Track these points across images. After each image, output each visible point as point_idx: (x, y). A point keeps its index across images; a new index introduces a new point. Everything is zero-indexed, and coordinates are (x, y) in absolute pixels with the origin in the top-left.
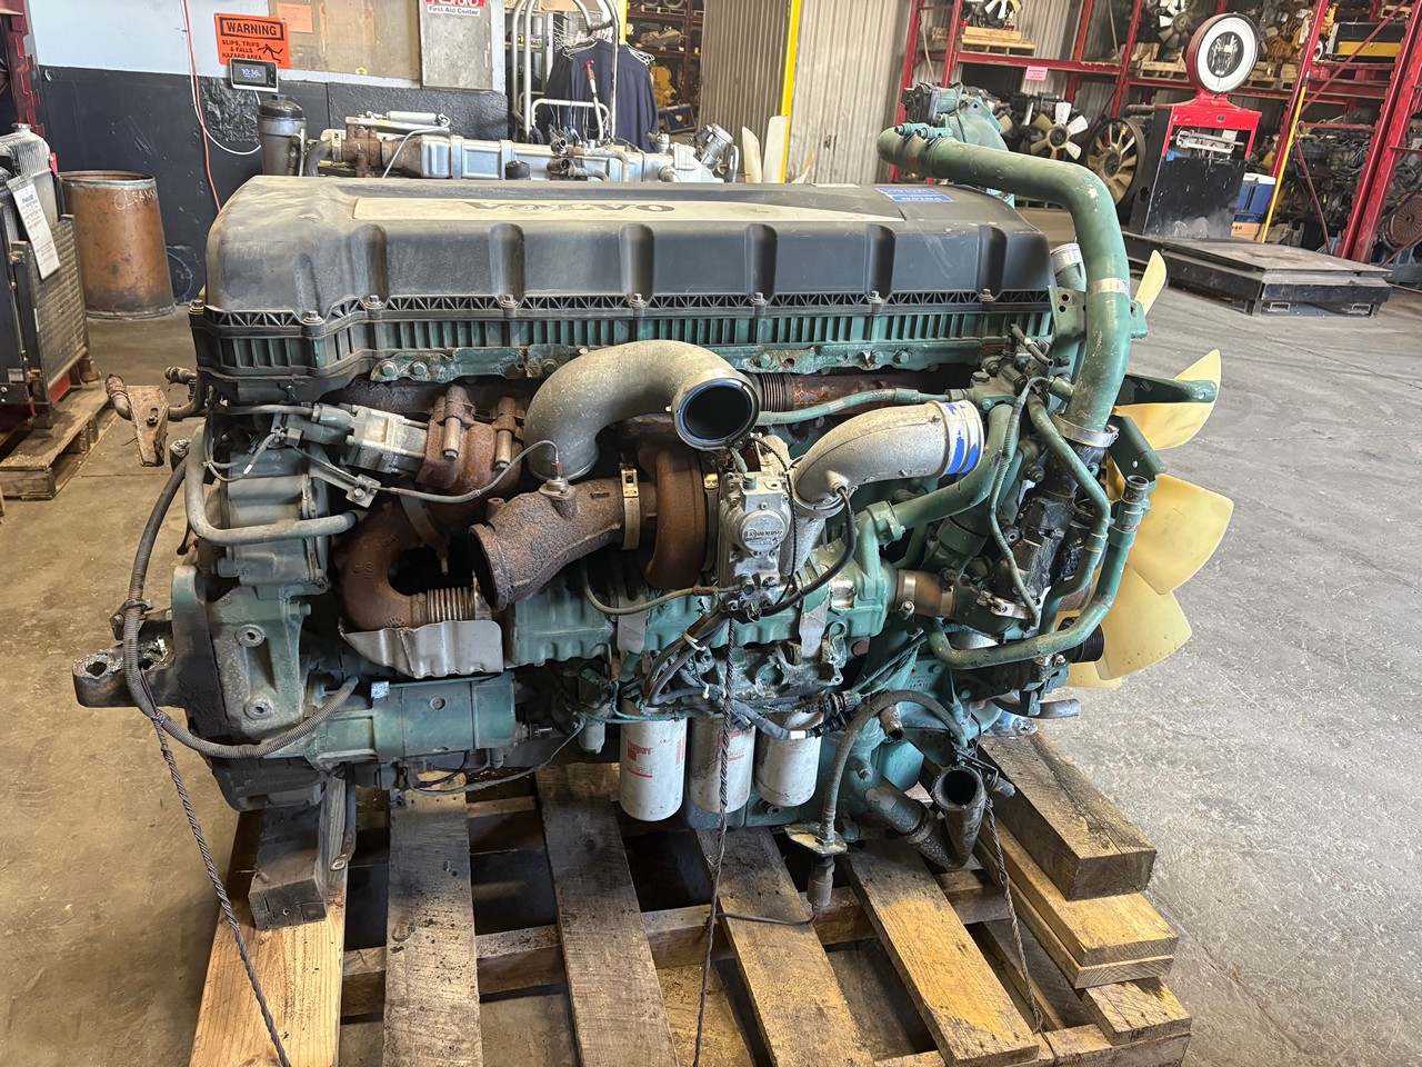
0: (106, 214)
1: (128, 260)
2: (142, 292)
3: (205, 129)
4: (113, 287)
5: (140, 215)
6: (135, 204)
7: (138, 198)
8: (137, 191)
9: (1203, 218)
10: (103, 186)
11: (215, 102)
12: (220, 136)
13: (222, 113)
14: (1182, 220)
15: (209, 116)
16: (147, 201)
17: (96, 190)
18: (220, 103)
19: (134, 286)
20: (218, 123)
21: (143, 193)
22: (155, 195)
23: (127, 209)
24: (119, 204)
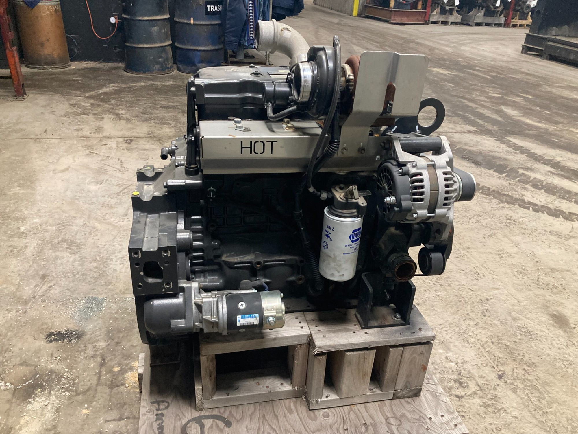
0: (37, 17)
1: (48, 40)
2: (55, 56)
4: (42, 53)
5: (54, 18)
6: (51, 12)
7: (52, 9)
8: (52, 6)
9: (566, 27)
14: (556, 27)
16: (56, 11)
19: (52, 54)
21: (55, 7)
22: (60, 8)
23: (47, 15)
24: (43, 12)
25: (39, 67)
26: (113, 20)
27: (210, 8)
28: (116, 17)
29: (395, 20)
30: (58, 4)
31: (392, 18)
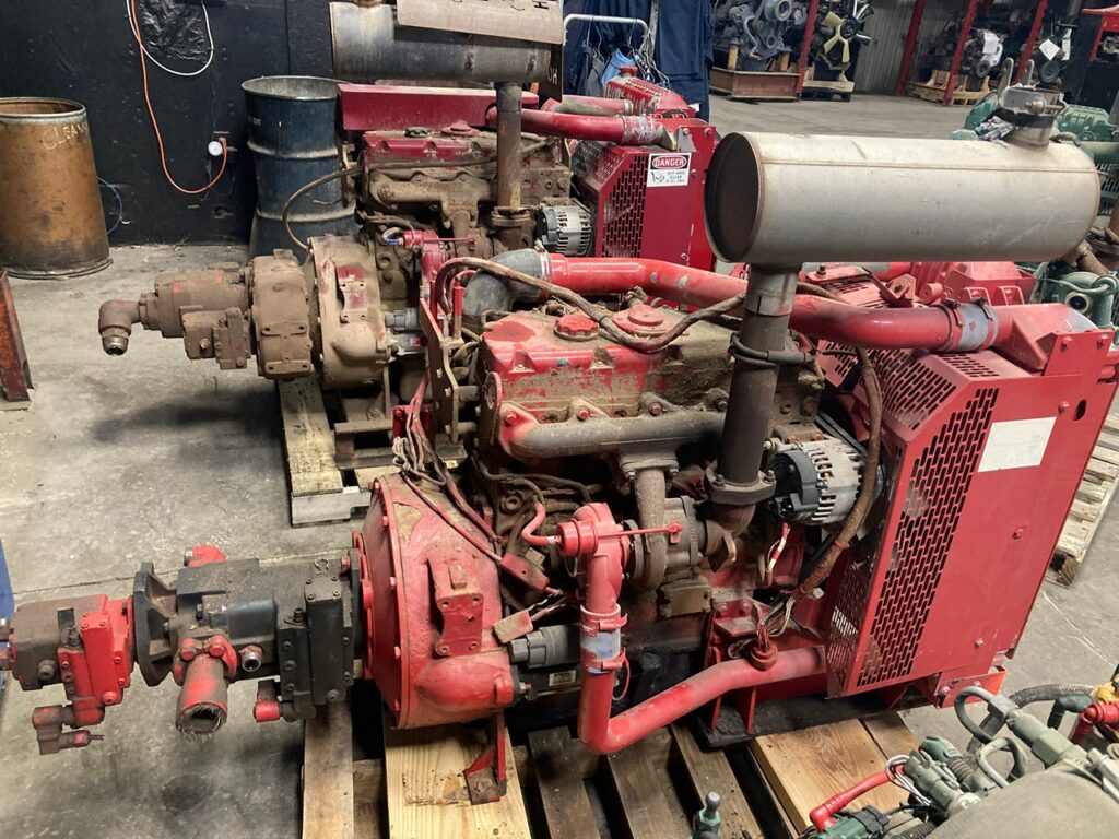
0: (32, 155)
1: (60, 209)
2: (78, 245)
3: (142, 46)
4: (43, 241)
5: (73, 154)
6: (68, 141)
7: (70, 134)
8: (69, 125)
10: (29, 120)
12: (161, 53)
13: (161, 25)
15: (146, 30)
16: (79, 137)
17: (19, 125)
19: (69, 240)
20: (158, 37)
21: (76, 127)
23: (57, 149)
24: (48, 143)
25: (35, 273)
26: (215, 149)
28: (222, 139)
29: (740, 93)
31: (735, 90)
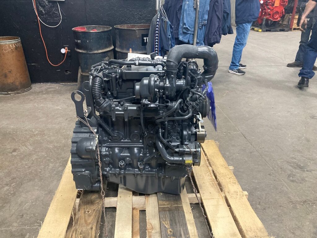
1: (10, 72)
2: (17, 83)
3: (38, 17)
4: (6, 82)
5: (14, 54)
6: (12, 50)
7: (13, 47)
8: (12, 44)
11: (42, 6)
12: (45, 20)
13: (45, 11)
15: (40, 13)
16: (17, 48)
18: (43, 7)
19: (14, 82)
20: (44, 15)
21: (14, 44)
22: (20, 45)
23: (8, 52)
24: (5, 50)
25: (4, 93)
26: (63, 51)
27: (146, 39)
28: (66, 48)
30: (18, 42)
